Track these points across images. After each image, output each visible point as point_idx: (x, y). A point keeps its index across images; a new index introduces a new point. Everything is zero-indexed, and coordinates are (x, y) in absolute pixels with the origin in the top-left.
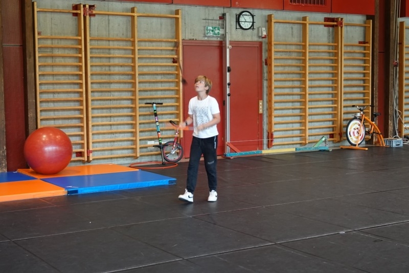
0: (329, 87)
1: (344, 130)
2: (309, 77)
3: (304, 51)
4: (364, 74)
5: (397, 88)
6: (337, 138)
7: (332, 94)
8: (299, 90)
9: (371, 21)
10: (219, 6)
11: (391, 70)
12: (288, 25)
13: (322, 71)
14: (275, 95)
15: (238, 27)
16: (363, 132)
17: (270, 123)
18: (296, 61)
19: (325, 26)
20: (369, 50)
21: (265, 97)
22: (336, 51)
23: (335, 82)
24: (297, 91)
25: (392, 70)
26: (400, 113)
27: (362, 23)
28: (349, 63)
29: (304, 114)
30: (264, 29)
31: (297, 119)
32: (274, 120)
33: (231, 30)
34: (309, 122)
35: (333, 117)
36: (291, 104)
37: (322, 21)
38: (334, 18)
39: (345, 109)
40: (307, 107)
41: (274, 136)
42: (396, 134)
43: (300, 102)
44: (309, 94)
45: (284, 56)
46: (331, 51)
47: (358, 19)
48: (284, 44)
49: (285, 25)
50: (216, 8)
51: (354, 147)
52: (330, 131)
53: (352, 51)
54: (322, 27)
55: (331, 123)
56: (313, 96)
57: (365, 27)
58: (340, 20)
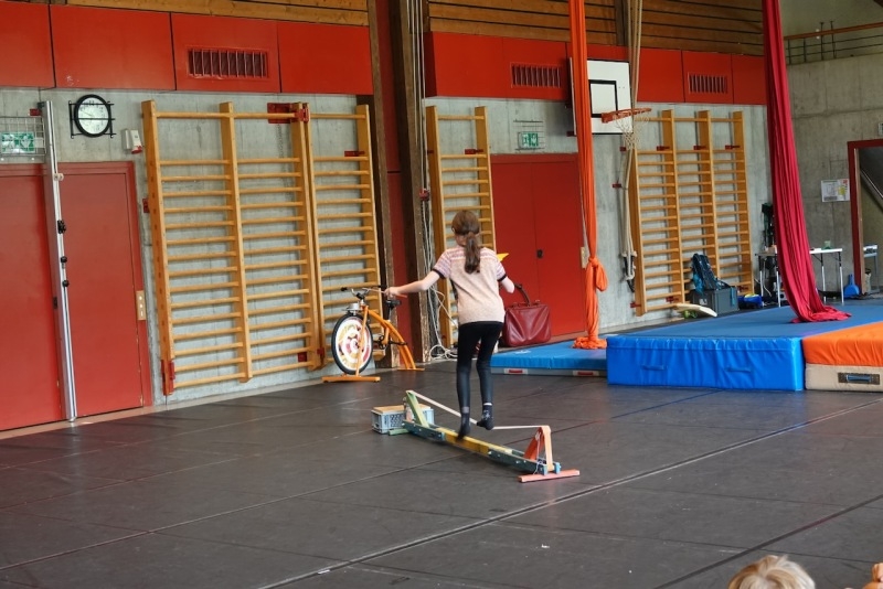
0: (289, 252)
1: (328, 342)
2: (244, 233)
3: (227, 177)
4: (362, 221)
5: (432, 246)
6: (314, 360)
7: (297, 266)
8: (224, 262)
9: (367, 107)
10: (27, 86)
11: (416, 208)
12: (189, 122)
13: (272, 219)
14: (172, 277)
15: (76, 131)
16: (367, 343)
17: (164, 339)
18: (214, 200)
19: (271, 121)
20: (368, 169)
21: (149, 283)
22: (298, 174)
23: (301, 239)
24: (220, 265)
25: (419, 209)
26: (441, 298)
27: (348, 112)
28: (329, 197)
29: (238, 314)
30: (135, 133)
31: (226, 326)
32: (174, 332)
33: (59, 138)
34: (251, 331)
35: (302, 317)
36: (208, 294)
37: (264, 111)
38: (288, 104)
39: (328, 296)
40: (245, 298)
41: (176, 369)
42: (436, 342)
43: (229, 288)
44: (247, 270)
45: (185, 192)
46: (288, 174)
47: (340, 103)
48: (182, 165)
49: (183, 123)
50: (21, 91)
51: (350, 377)
52: (299, 347)
53: (332, 172)
54: (264, 123)
55: (299, 329)
56: (256, 274)
57: (356, 120)
58: (301, 107)
